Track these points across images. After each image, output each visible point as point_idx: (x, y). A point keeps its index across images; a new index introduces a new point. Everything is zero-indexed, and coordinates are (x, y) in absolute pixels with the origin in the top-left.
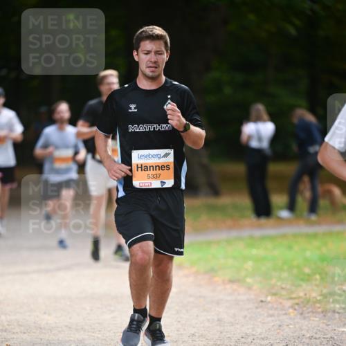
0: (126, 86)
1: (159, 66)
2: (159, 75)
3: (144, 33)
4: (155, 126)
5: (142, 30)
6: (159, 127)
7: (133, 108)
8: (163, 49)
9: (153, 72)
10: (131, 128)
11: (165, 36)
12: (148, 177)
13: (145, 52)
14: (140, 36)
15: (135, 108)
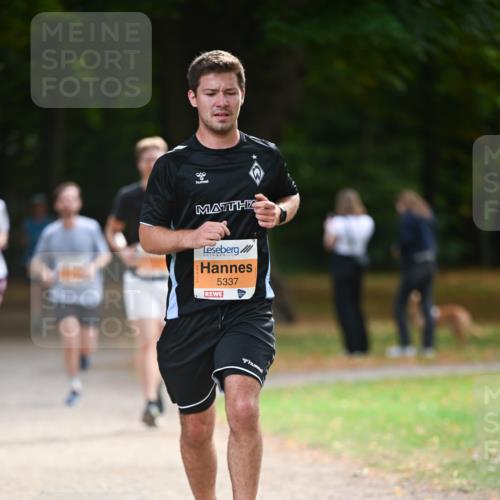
1: (231, 112)
6: (243, 205)
7: (202, 179)
8: (236, 86)
10: (200, 209)
11: (238, 65)
12: (219, 283)
13: (209, 92)
14: (198, 67)
15: (205, 179)
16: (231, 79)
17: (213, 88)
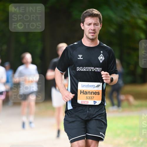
0: (76, 43)
1: (96, 32)
2: (96, 38)
3: (87, 13)
4: (92, 68)
5: (86, 11)
6: (95, 69)
7: (80, 57)
8: (98, 22)
9: (92, 36)
10: (78, 69)
11: (100, 15)
12: (87, 98)
13: (88, 24)
14: (85, 15)
15: (82, 57)
16: (97, 19)
17: (90, 23)
